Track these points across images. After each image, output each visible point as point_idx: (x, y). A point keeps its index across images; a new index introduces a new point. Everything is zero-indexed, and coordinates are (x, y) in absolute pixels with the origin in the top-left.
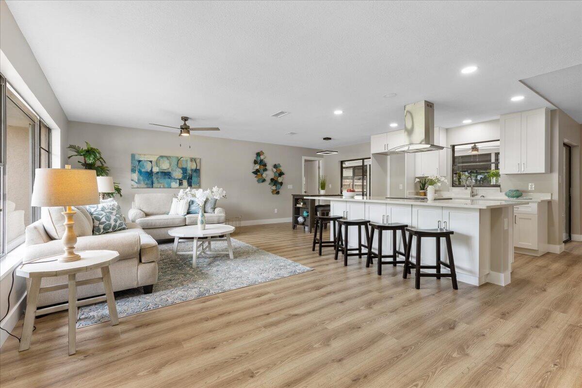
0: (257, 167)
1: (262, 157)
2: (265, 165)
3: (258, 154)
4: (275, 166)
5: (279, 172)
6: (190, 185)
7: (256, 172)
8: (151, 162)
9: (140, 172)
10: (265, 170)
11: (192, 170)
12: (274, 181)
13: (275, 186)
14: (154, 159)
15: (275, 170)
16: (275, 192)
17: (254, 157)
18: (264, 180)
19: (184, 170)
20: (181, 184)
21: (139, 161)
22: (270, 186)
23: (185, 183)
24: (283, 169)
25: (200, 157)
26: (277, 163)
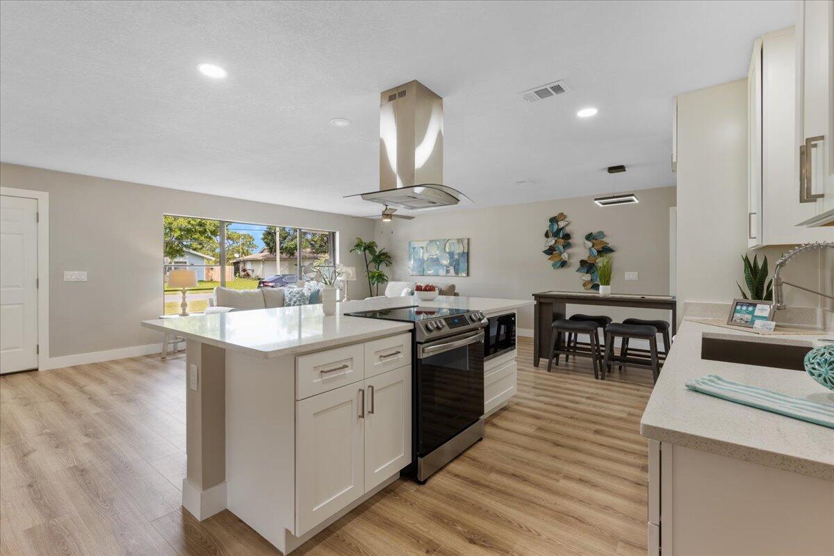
0: (552, 241)
1: (562, 224)
2: (567, 237)
3: (554, 220)
4: (589, 237)
5: (599, 247)
6: (457, 272)
7: (550, 251)
8: (422, 248)
9: (415, 260)
10: (567, 246)
11: (459, 254)
12: (587, 266)
13: (589, 275)
14: (424, 245)
15: (590, 244)
16: (590, 286)
17: (545, 226)
18: (563, 264)
19: (451, 254)
20: (448, 271)
21: (414, 248)
22: (579, 274)
23: (452, 270)
24: (610, 241)
25: (469, 237)
26: (595, 231)
